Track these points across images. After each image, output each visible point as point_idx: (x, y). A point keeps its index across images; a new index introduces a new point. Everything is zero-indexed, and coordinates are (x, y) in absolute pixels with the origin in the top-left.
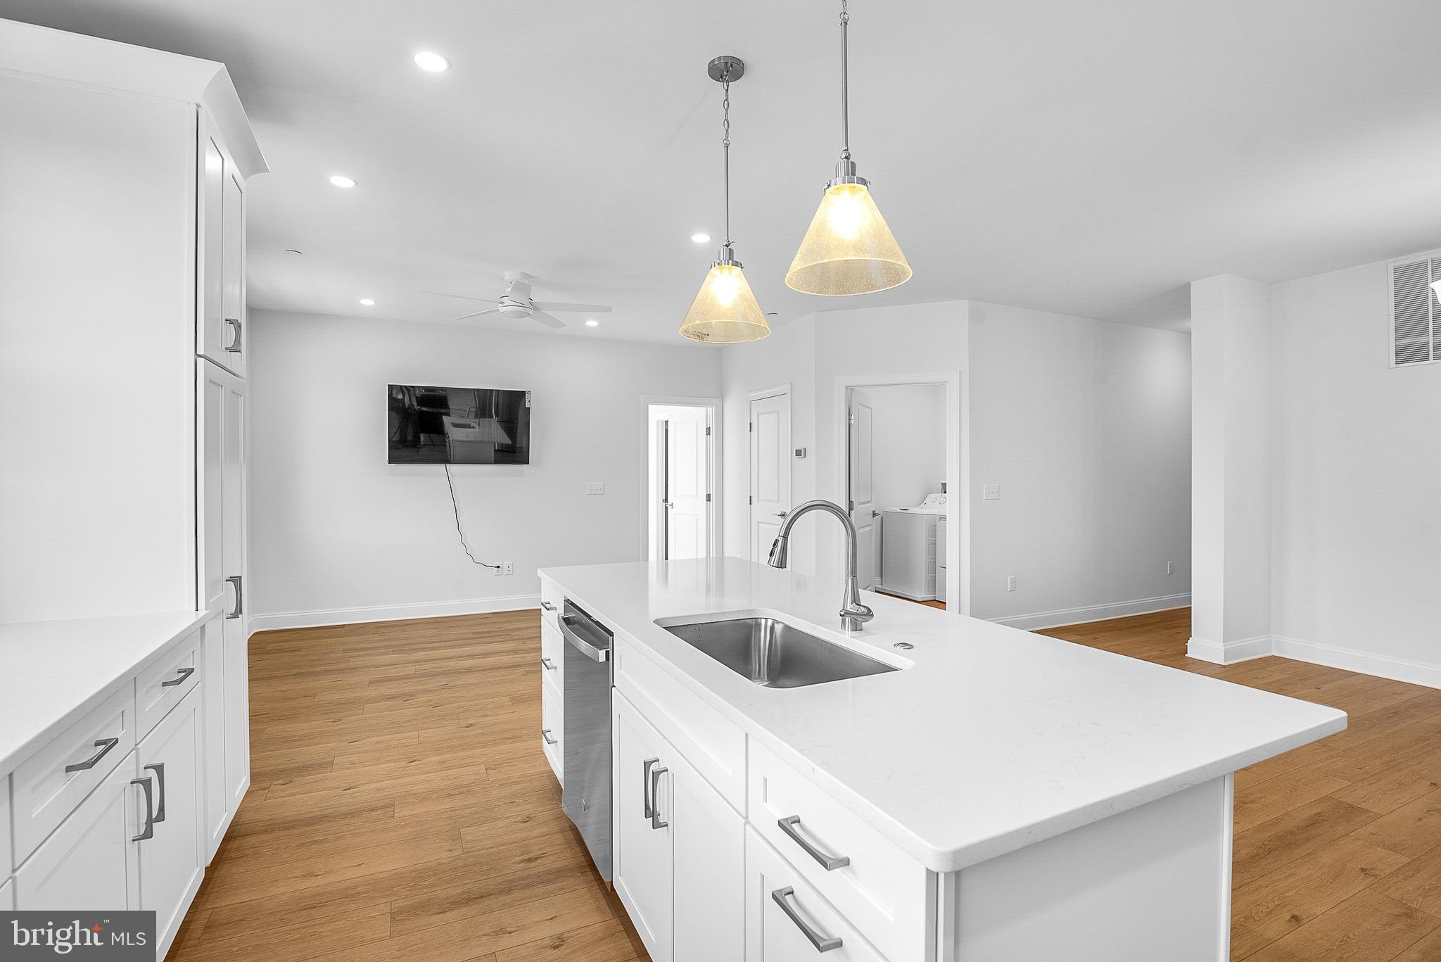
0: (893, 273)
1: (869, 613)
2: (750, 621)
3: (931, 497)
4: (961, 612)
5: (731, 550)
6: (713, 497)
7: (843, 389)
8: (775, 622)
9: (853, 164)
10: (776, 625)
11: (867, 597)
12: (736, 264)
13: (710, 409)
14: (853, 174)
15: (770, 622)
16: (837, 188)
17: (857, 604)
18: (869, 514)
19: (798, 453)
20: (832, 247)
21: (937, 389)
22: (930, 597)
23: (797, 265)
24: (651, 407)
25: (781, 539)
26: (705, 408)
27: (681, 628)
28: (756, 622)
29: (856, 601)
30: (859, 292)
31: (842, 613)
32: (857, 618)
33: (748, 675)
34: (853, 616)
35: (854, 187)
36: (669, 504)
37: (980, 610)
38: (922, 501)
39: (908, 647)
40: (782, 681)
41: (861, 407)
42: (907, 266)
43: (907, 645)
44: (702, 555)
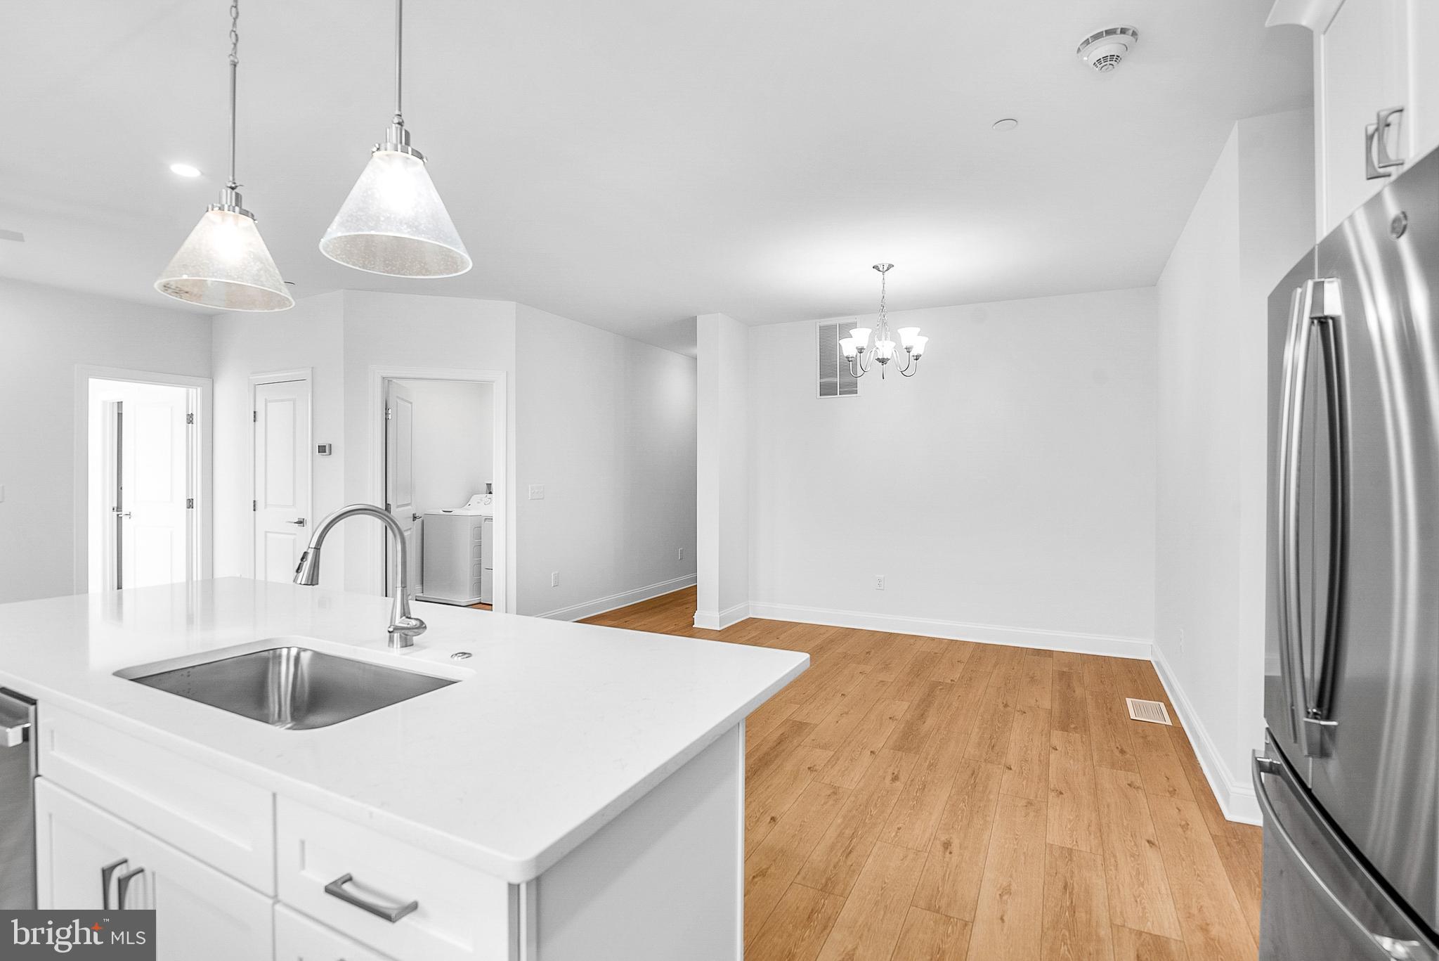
0: (450, 261)
1: (422, 626)
2: (266, 653)
3: (475, 498)
4: (508, 611)
5: (226, 568)
6: (197, 503)
7: (378, 381)
8: (301, 650)
9: (407, 133)
10: (303, 654)
11: (417, 609)
12: (245, 213)
13: (193, 391)
14: (407, 143)
15: (294, 652)
16: (387, 155)
17: (407, 617)
18: (410, 517)
19: (322, 449)
20: (382, 219)
21: (481, 388)
22: (476, 600)
23: (335, 231)
24: (91, 381)
25: (311, 552)
26: (185, 389)
27: (159, 677)
28: (275, 653)
29: (406, 613)
30: (410, 275)
31: (391, 630)
32: (406, 635)
33: (265, 720)
34: (403, 631)
35: (408, 158)
36: (124, 512)
37: (527, 607)
38: (467, 501)
39: (466, 656)
40: (313, 719)
41: (398, 401)
42: (467, 256)
43: (465, 654)
44: (181, 577)
